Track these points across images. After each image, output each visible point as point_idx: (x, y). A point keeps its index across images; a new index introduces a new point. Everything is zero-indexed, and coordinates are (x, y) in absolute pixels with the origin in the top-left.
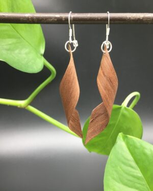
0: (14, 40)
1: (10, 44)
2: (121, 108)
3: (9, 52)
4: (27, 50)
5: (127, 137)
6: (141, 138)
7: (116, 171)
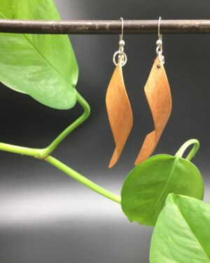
0: (39, 68)
1: (34, 73)
2: (174, 159)
3: (33, 83)
4: (55, 80)
5: (179, 197)
6: (202, 199)
7: (166, 243)
